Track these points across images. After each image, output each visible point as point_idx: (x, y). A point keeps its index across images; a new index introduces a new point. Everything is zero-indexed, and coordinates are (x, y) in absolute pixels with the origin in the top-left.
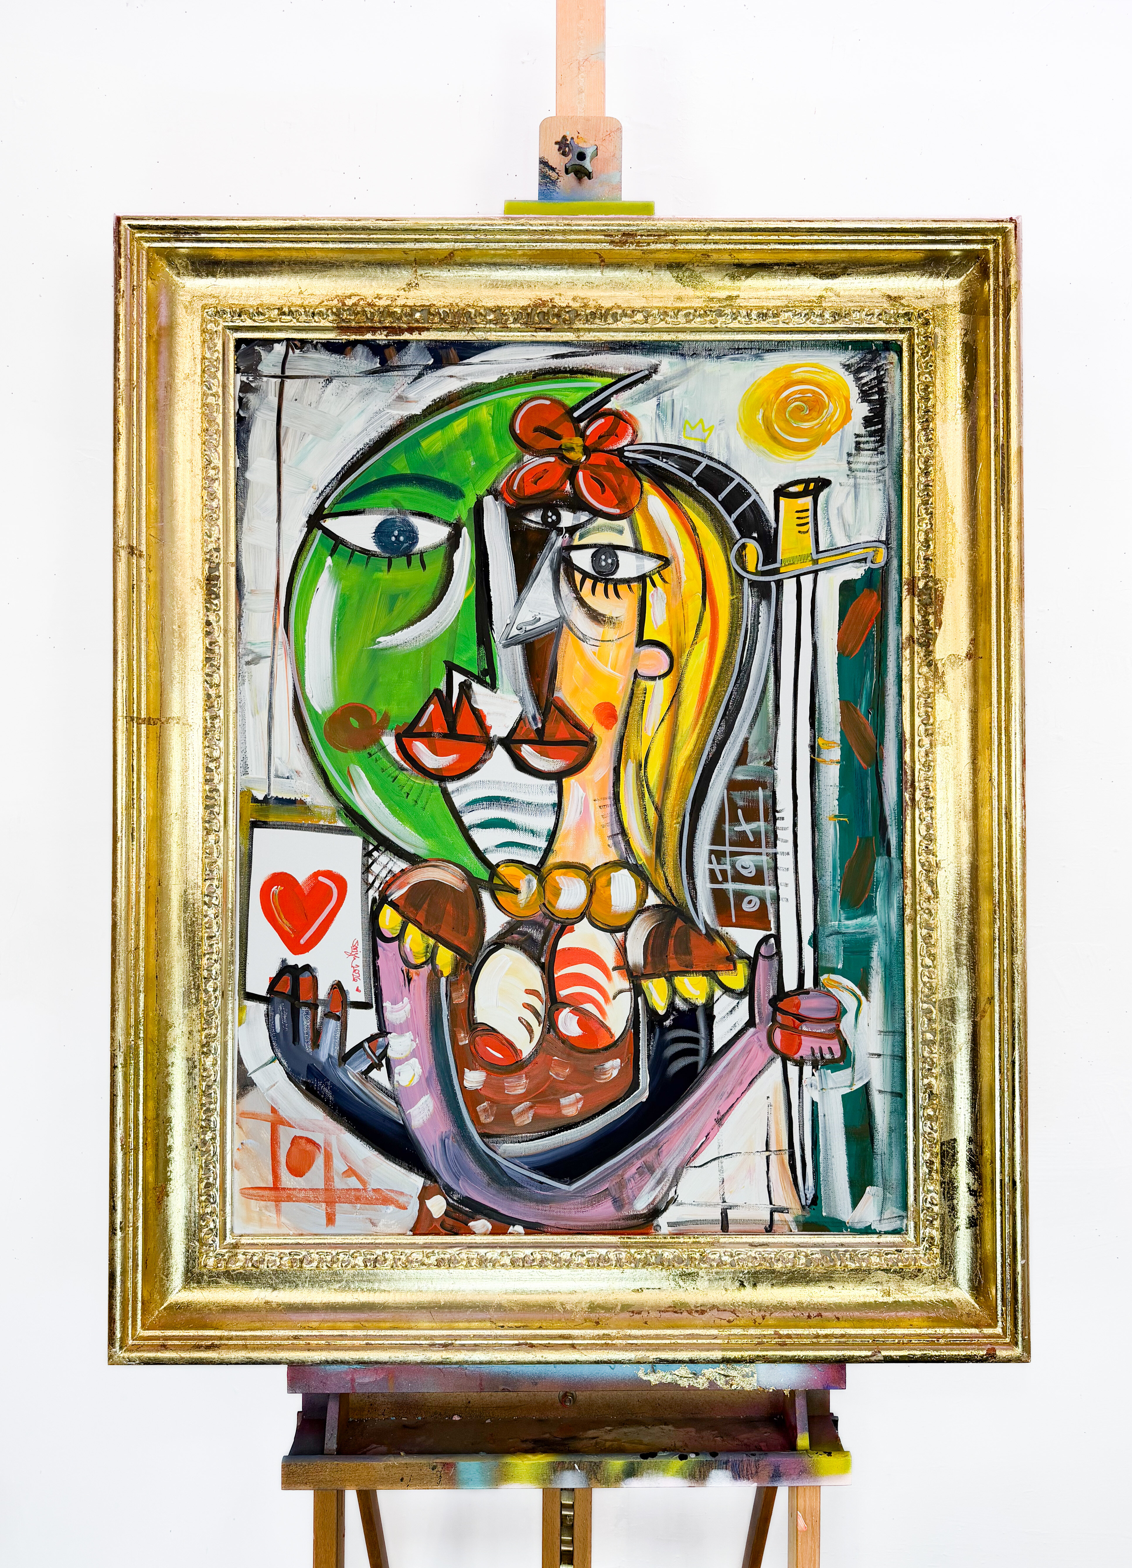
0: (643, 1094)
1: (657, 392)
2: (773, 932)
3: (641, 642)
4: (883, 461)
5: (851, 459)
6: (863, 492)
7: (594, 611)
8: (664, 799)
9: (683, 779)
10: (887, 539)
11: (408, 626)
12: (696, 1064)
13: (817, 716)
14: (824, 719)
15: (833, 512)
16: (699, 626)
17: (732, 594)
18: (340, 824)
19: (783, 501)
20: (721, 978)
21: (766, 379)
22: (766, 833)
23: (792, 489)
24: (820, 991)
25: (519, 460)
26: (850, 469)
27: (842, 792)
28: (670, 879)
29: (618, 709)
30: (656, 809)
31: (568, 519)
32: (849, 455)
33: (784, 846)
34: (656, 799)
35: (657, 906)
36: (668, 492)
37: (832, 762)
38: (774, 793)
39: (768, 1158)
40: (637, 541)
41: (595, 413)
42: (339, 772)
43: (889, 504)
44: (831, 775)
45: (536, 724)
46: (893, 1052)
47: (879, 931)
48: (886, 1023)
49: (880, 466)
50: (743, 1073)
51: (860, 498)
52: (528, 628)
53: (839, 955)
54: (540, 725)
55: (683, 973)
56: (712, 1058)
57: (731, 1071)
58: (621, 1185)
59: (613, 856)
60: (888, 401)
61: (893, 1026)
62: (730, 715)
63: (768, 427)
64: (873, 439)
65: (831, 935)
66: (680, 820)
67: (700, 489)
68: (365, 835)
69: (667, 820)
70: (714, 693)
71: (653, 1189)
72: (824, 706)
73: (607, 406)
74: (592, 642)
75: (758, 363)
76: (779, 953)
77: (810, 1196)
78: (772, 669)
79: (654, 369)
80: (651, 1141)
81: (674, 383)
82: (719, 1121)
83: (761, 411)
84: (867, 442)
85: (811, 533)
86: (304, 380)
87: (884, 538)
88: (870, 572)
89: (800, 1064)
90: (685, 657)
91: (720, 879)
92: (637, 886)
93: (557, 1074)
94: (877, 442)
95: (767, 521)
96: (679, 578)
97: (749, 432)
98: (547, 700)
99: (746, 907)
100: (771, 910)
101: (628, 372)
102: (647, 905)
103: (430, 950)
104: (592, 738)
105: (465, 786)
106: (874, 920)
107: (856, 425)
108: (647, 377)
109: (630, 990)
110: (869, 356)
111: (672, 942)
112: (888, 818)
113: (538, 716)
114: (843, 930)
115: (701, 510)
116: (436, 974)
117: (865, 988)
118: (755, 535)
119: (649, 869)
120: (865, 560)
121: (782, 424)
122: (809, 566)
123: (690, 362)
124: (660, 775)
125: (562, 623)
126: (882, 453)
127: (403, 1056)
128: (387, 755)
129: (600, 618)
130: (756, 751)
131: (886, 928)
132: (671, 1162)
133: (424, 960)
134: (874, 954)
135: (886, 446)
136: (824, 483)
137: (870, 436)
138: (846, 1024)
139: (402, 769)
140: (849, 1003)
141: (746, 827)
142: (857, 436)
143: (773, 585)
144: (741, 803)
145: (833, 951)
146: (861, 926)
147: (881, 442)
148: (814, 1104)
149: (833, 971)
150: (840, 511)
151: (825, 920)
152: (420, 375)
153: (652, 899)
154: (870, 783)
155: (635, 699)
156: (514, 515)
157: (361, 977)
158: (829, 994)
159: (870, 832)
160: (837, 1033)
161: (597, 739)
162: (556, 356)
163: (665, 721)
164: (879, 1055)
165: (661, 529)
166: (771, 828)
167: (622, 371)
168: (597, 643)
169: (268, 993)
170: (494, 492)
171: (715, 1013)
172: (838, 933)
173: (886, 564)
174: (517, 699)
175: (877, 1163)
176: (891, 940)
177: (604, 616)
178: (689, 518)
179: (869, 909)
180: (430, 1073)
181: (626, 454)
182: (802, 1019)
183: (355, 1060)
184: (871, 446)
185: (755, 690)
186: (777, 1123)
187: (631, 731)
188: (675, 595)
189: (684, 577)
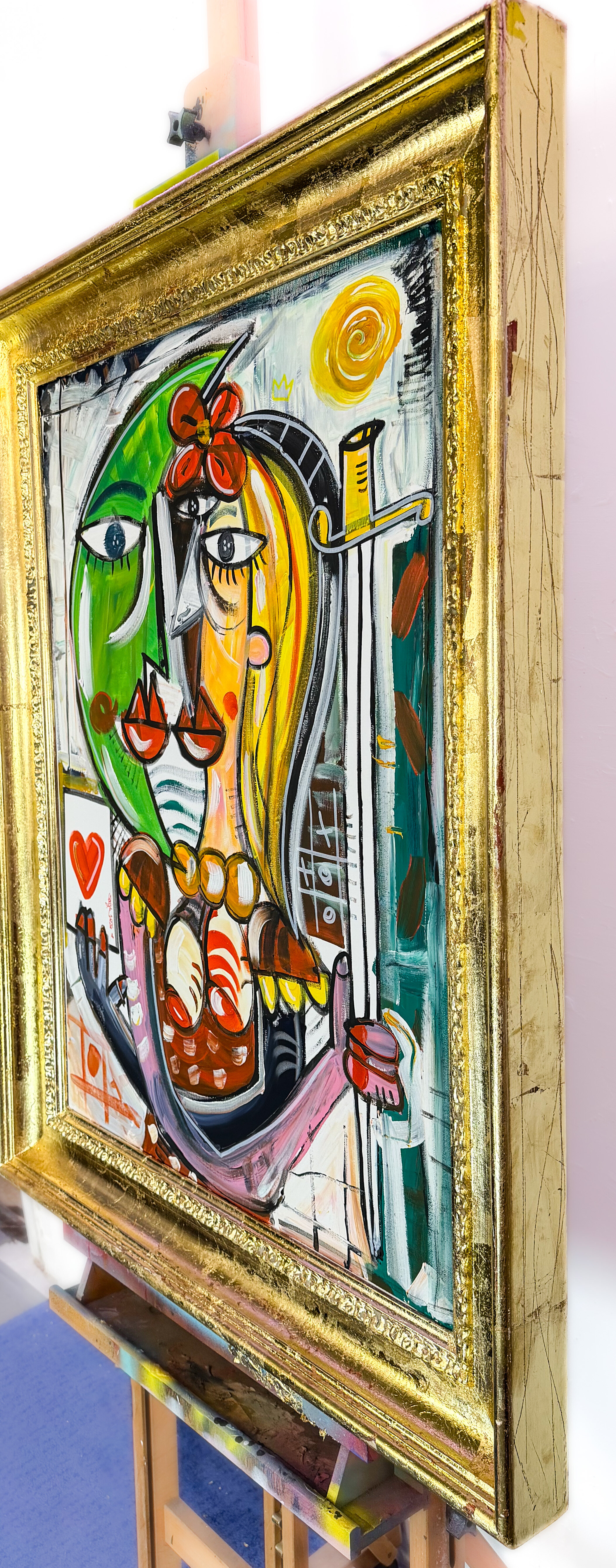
0: (259, 1088)
1: (253, 355)
2: (345, 950)
3: (251, 629)
4: (430, 384)
5: (402, 390)
6: (412, 429)
7: (221, 598)
8: (269, 794)
9: (281, 775)
10: (434, 485)
11: (123, 623)
12: (294, 1070)
13: (376, 709)
14: (382, 713)
15: (387, 460)
16: (288, 609)
17: (311, 571)
18: (99, 795)
19: (346, 454)
20: (309, 988)
21: (330, 311)
23: (353, 440)
25: (174, 453)
26: (401, 403)
27: (397, 800)
28: (274, 877)
29: (238, 699)
30: (264, 803)
31: (204, 505)
32: (400, 384)
33: (353, 858)
34: (264, 794)
35: (266, 903)
36: (264, 465)
37: (389, 764)
38: (344, 795)
40: (245, 523)
41: (216, 391)
42: (98, 751)
43: (436, 439)
44: (388, 779)
45: (191, 713)
46: (444, 1118)
47: (429, 971)
48: (436, 1080)
49: (427, 391)
50: (327, 1094)
51: (410, 437)
52: (185, 619)
53: (396, 989)
54: (194, 714)
55: (285, 976)
56: (307, 1069)
57: (319, 1086)
58: (250, 1168)
59: (238, 849)
61: (443, 1086)
62: (311, 708)
63: (334, 369)
64: (421, 357)
65: (390, 965)
66: (280, 821)
67: (285, 455)
68: (111, 806)
69: (271, 816)
70: (300, 684)
71: (269, 1182)
72: (381, 699)
73: (223, 381)
74: (221, 631)
75: (325, 293)
76: (350, 974)
77: (378, 1248)
78: (341, 655)
79: (251, 329)
80: (268, 1133)
81: (265, 340)
82: (311, 1135)
83: (328, 351)
84: (416, 363)
85: (369, 490)
86: (71, 412)
87: (431, 486)
88: (419, 530)
90: (279, 644)
91: (308, 885)
92: (254, 880)
93: (211, 1047)
94: (424, 360)
95: (334, 481)
96: (273, 558)
97: (320, 379)
98: (197, 689)
99: (326, 918)
100: (344, 926)
102: (260, 901)
103: (144, 912)
104: (223, 728)
106: (424, 956)
107: (405, 344)
109: (251, 982)
110: (417, 248)
111: (276, 942)
112: (436, 836)
113: (192, 705)
114: (400, 962)
115: (287, 479)
116: (148, 934)
117: (419, 1035)
118: (326, 500)
119: (260, 863)
120: (414, 515)
121: (344, 362)
122: (367, 531)
123: (276, 311)
124: (265, 770)
125: (203, 611)
126: (429, 373)
127: (134, 999)
128: (118, 737)
129: (225, 605)
130: (330, 748)
131: (435, 969)
132: (281, 1160)
133: (141, 919)
134: (426, 997)
135: (432, 364)
136: (378, 426)
137: (418, 354)
139: (126, 751)
141: (324, 831)
142: (407, 357)
144: (320, 805)
145: (391, 984)
146: (415, 961)
147: (428, 359)
148: (379, 1149)
149: (392, 1006)
150: (392, 456)
151: (385, 947)
152: (121, 386)
153: (264, 896)
154: (420, 792)
155: (248, 689)
156: (173, 508)
159: (421, 853)
161: (226, 729)
162: (192, 339)
163: (268, 712)
164: (432, 1117)
165: (260, 506)
166: (343, 835)
168: (224, 632)
170: (161, 489)
171: (306, 1024)
172: (396, 964)
173: (433, 519)
174: (180, 689)
175: (431, 1240)
176: (440, 984)
177: (227, 603)
178: (278, 488)
179: (421, 945)
180: (147, 1018)
181: (237, 429)
183: (113, 994)
184: (419, 367)
187: (247, 722)
188: (271, 575)
189: (277, 558)
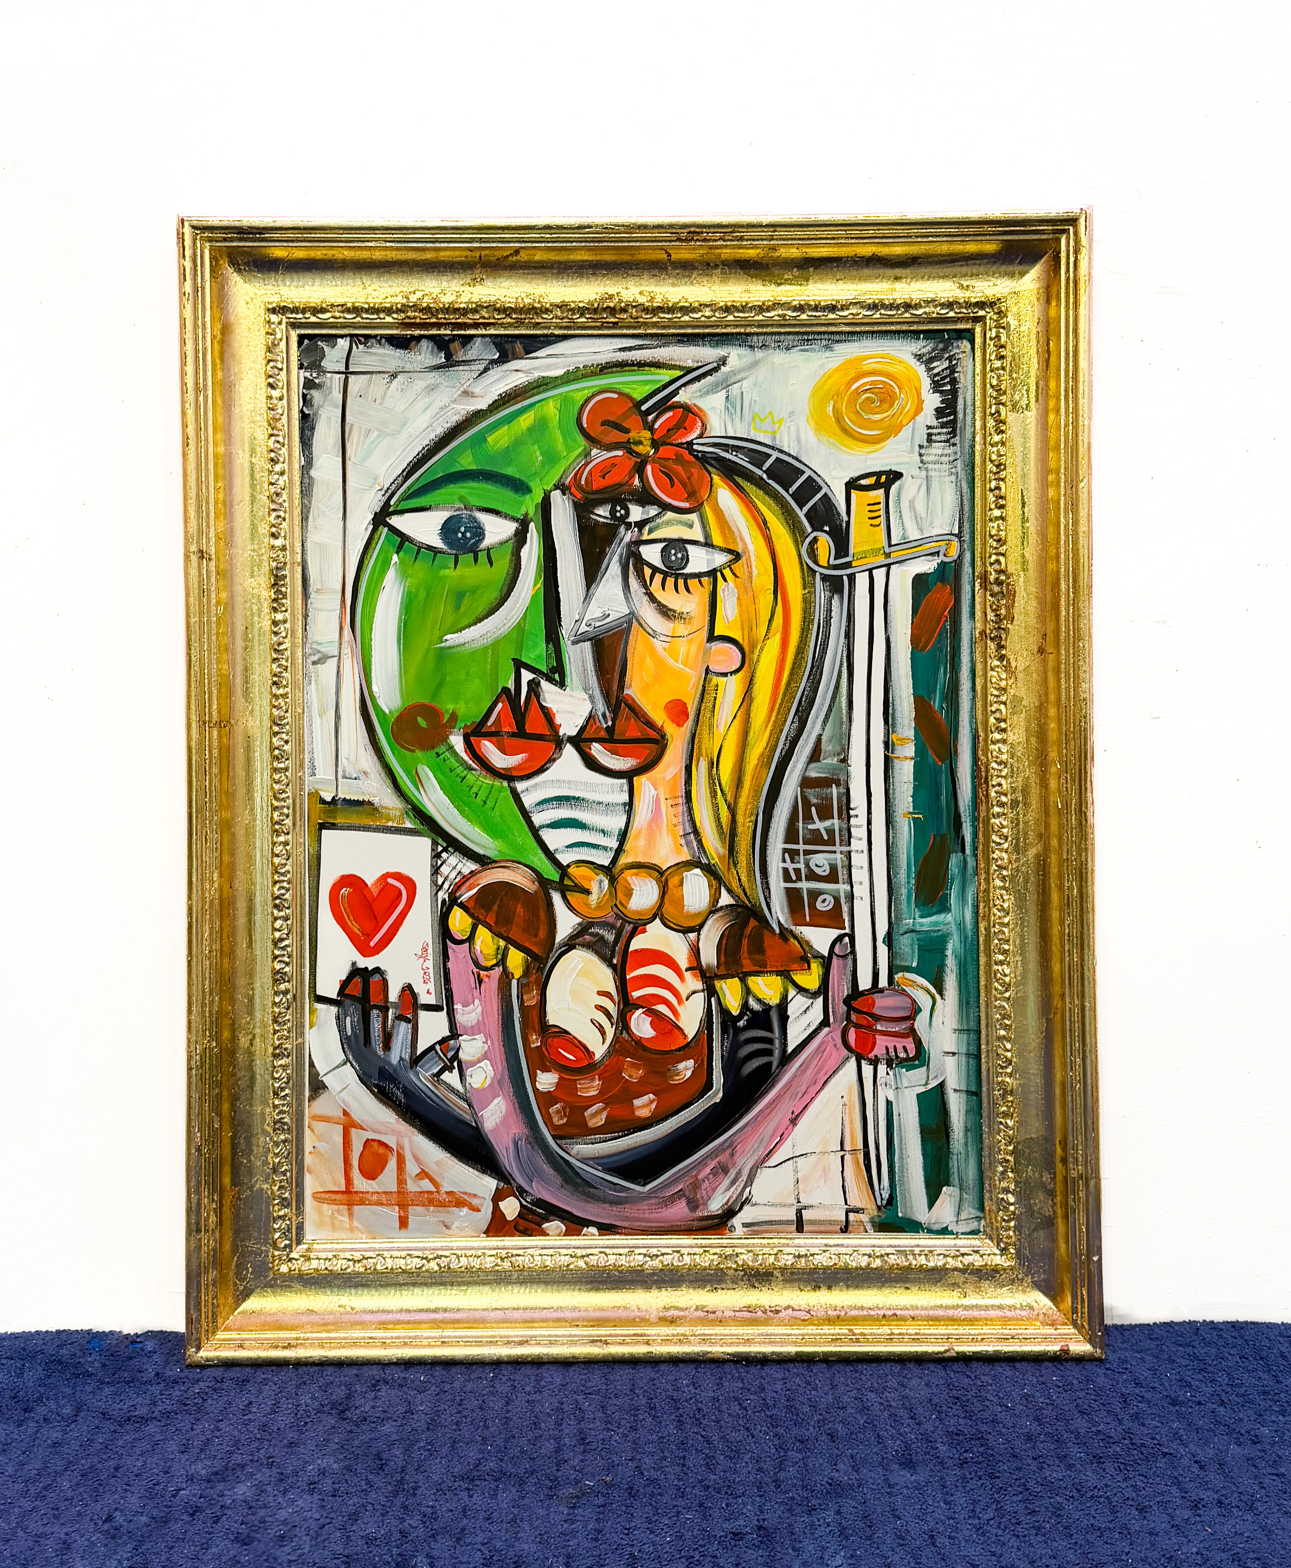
0: (716, 1095)
1: (726, 384)
2: (847, 931)
3: (712, 637)
4: (956, 453)
5: (923, 451)
6: (935, 485)
7: (665, 606)
8: (736, 797)
9: (756, 777)
10: (960, 532)
11: (475, 624)
12: (770, 1064)
13: (891, 711)
14: (898, 714)
15: (905, 505)
16: (771, 621)
17: (805, 588)
18: (408, 825)
19: (854, 494)
20: (795, 977)
21: (837, 370)
22: (840, 831)
23: (863, 482)
24: (894, 990)
25: (587, 454)
26: (922, 462)
27: (916, 789)
28: (743, 878)
29: (689, 706)
30: (729, 807)
31: (636, 513)
32: (921, 447)
33: (858, 844)
34: (729, 798)
35: (731, 905)
36: (738, 485)
37: (906, 758)
38: (848, 790)
39: (842, 1158)
40: (707, 536)
41: (663, 406)
42: (408, 772)
43: (962, 496)
44: (905, 771)
45: (606, 722)
46: (968, 1050)
47: (953, 928)
48: (961, 1020)
49: (952, 458)
50: (818, 1073)
51: (932, 491)
52: (598, 624)
53: (913, 952)
54: (610, 723)
55: (756, 973)
56: (786, 1059)
57: (805, 1070)
58: (696, 1186)
59: (685, 856)
60: (960, 391)
61: (968, 1024)
62: (803, 711)
63: (839, 419)
64: (945, 430)
65: (906, 933)
66: (753, 818)
67: (770, 482)
68: (434, 836)
69: (740, 819)
70: (787, 689)
71: (728, 1189)
72: (897, 702)
73: (675, 399)
74: (663, 638)
75: (828, 354)
76: (853, 952)
77: (886, 1196)
78: (845, 664)
79: (723, 361)
80: (725, 1141)
81: (743, 375)
82: (794, 1121)
83: (832, 403)
84: (939, 434)
85: (883, 526)
86: (368, 376)
87: (956, 532)
88: (943, 565)
89: (875, 1063)
90: (757, 652)
91: (794, 878)
92: (710, 886)
93: (630, 1076)
94: (949, 433)
95: (838, 514)
96: (751, 573)
97: (820, 425)
98: (617, 697)
99: (820, 906)
100: (845, 909)
101: (696, 365)
102: (719, 905)
103: (500, 952)
104: (663, 736)
105: (536, 785)
106: (949, 917)
107: (928, 417)
108: (716, 369)
109: (703, 991)
110: (941, 346)
111: (745, 942)
112: (962, 815)
113: (607, 713)
114: (918, 928)
115: (772, 503)
116: (507, 977)
117: (939, 987)
118: (827, 528)
119: (721, 869)
120: (938, 553)
121: (852, 416)
122: (882, 560)
123: (759, 354)
124: (732, 774)
125: (632, 618)
126: (954, 445)
127: (475, 1058)
128: (456, 755)
129: (671, 613)
130: (830, 748)
131: (961, 926)
132: (745, 1161)
133: (494, 962)
134: (949, 952)
135: (958, 438)
136: (896, 476)
137: (942, 427)
138: (921, 1023)
139: (471, 769)
140: (923, 1001)
141: (820, 825)
142: (929, 427)
143: (845, 578)
144: (814, 801)
145: (907, 950)
146: (936, 924)
147: (953, 433)
148: (889, 1103)
149: (908, 969)
150: (912, 502)
151: (899, 919)
152: (486, 370)
153: (725, 899)
154: (944, 778)
155: (706, 696)
156: (582, 510)
157: (432, 980)
158: (904, 993)
159: (944, 829)
160: (912, 1032)
161: (668, 736)
162: (624, 349)
163: (738, 718)
164: (954, 1054)
165: (731, 523)
166: (845, 826)
167: (690, 364)
168: (668, 639)
169: (339, 994)
170: (561, 487)
171: (789, 1013)
172: (913, 931)
173: (959, 557)
174: (586, 697)
175: (954, 1163)
176: (966, 938)
177: (674, 611)
178: (759, 511)
179: (945, 908)
180: (502, 1075)
181: (695, 447)
182: (878, 1018)
183: (427, 1062)
184: (943, 438)
185: (828, 685)
186: (852, 1123)
187: (703, 730)
188: (747, 589)
189: (755, 571)
